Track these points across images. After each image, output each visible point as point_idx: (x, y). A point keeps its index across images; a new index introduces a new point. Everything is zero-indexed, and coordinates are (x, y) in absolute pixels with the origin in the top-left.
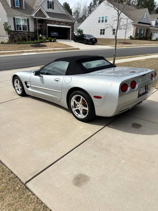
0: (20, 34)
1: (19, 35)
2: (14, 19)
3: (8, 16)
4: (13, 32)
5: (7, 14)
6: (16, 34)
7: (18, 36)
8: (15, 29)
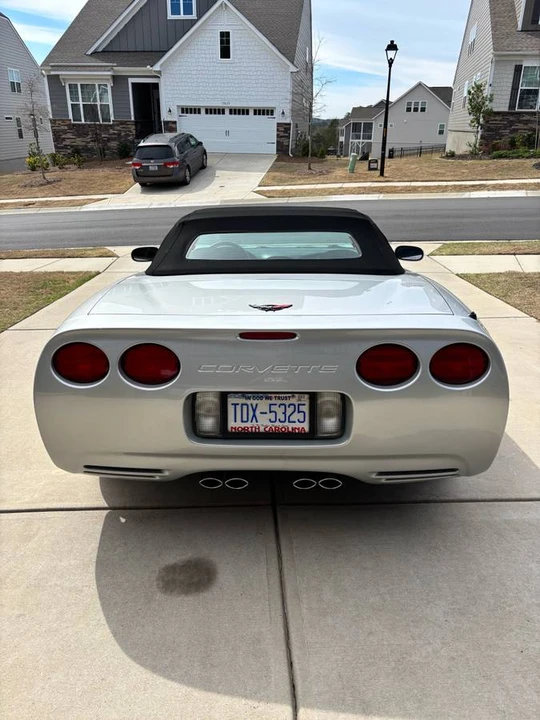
0: (527, 122)
1: (520, 126)
2: (518, 69)
3: (499, 60)
4: (501, 118)
5: (495, 56)
6: (511, 123)
7: (517, 130)
8: (512, 106)
